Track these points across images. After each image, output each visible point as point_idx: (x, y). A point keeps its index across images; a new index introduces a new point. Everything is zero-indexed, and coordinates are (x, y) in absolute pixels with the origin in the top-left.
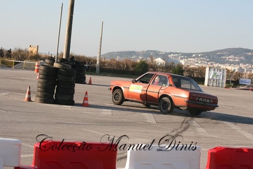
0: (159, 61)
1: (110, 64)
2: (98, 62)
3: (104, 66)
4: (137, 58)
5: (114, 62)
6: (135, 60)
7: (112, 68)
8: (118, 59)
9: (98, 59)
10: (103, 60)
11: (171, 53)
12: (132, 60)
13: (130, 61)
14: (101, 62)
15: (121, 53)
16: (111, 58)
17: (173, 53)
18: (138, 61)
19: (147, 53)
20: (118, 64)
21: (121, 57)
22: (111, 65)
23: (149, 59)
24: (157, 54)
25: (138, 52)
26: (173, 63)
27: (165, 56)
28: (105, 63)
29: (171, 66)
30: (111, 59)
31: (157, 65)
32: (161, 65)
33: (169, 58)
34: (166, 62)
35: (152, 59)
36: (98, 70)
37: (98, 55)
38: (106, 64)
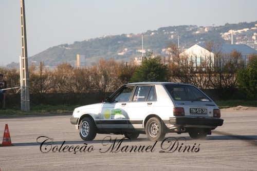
0: (197, 53)
1: (58, 80)
2: (23, 80)
3: (42, 87)
4: (134, 53)
5: (71, 74)
6: (127, 62)
7: (65, 89)
8: (79, 62)
9: (21, 70)
10: (37, 72)
11: (227, 28)
12: (118, 61)
13: (113, 64)
14: (32, 79)
15: (85, 44)
16: (60, 62)
17: (235, 27)
18: (138, 62)
19: (161, 37)
20: (81, 75)
21: (88, 55)
22: (63, 83)
23: (167, 51)
24: (188, 36)
25: (134, 37)
26: (237, 55)
27: (211, 39)
28: (43, 78)
29: (230, 64)
30: (60, 67)
31: (192, 68)
32: (203, 64)
33: (223, 41)
34: (217, 56)
35: (175, 52)
36: (25, 100)
37: (20, 59)
38: (47, 82)
